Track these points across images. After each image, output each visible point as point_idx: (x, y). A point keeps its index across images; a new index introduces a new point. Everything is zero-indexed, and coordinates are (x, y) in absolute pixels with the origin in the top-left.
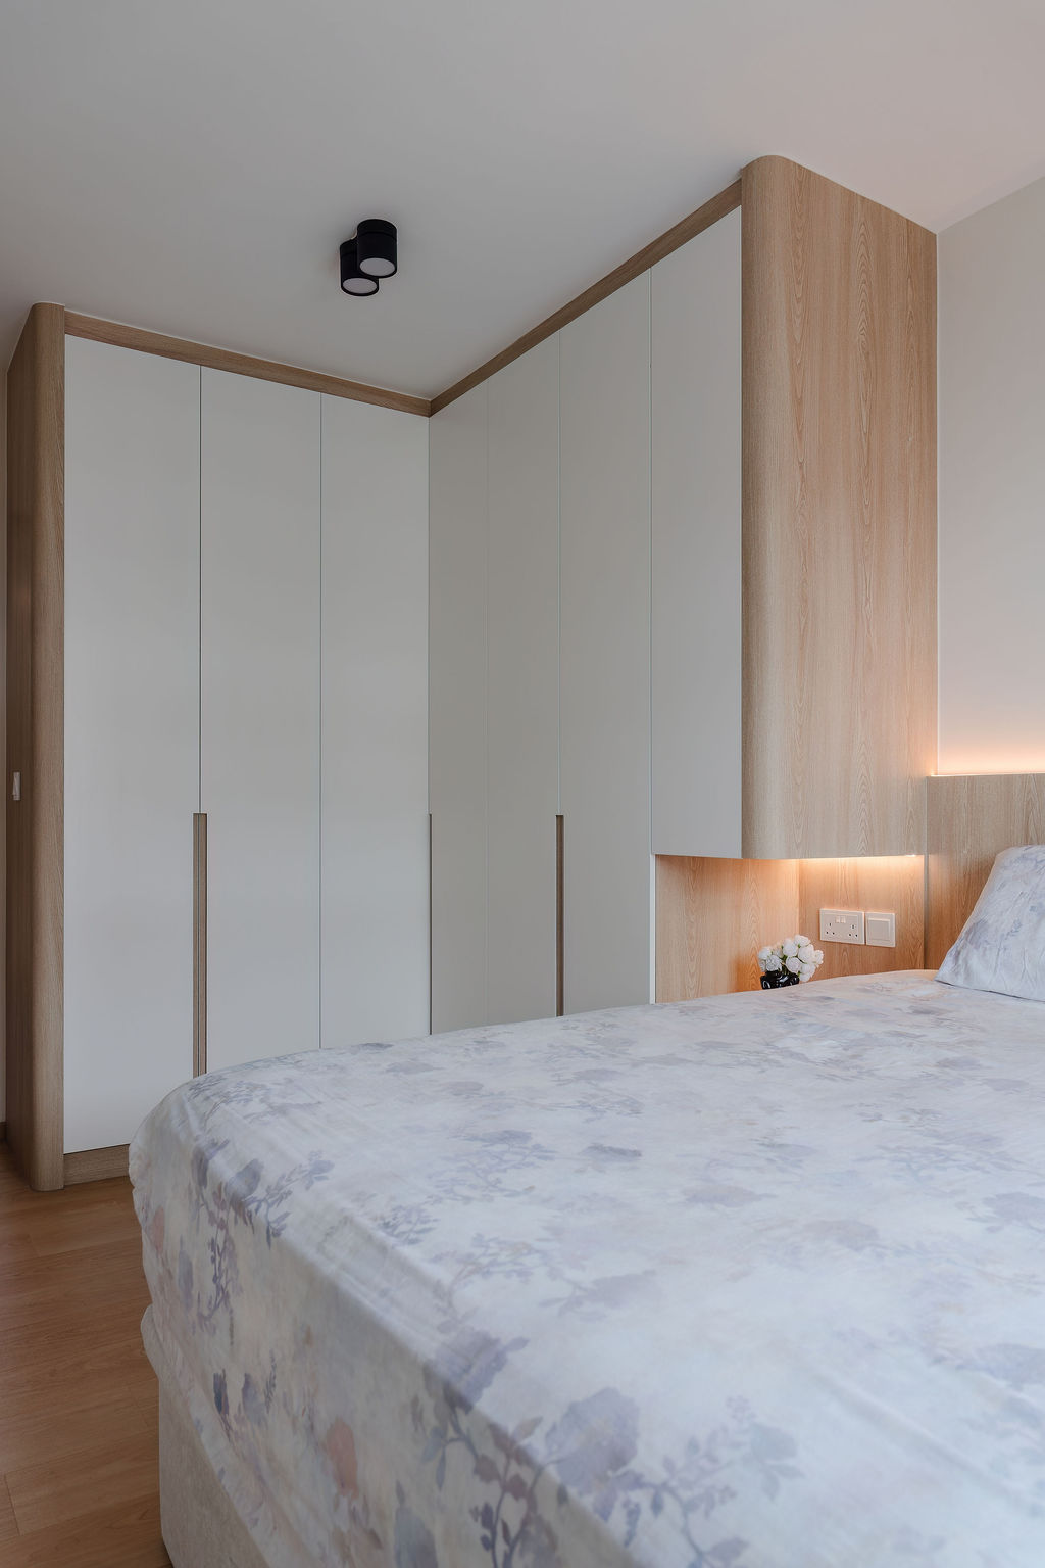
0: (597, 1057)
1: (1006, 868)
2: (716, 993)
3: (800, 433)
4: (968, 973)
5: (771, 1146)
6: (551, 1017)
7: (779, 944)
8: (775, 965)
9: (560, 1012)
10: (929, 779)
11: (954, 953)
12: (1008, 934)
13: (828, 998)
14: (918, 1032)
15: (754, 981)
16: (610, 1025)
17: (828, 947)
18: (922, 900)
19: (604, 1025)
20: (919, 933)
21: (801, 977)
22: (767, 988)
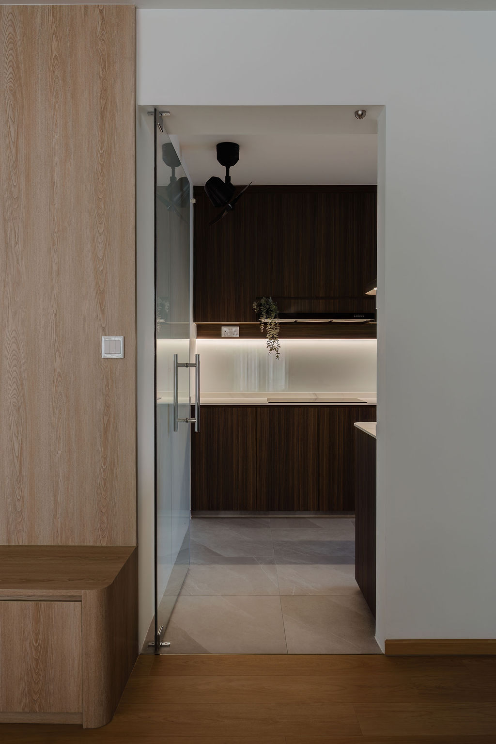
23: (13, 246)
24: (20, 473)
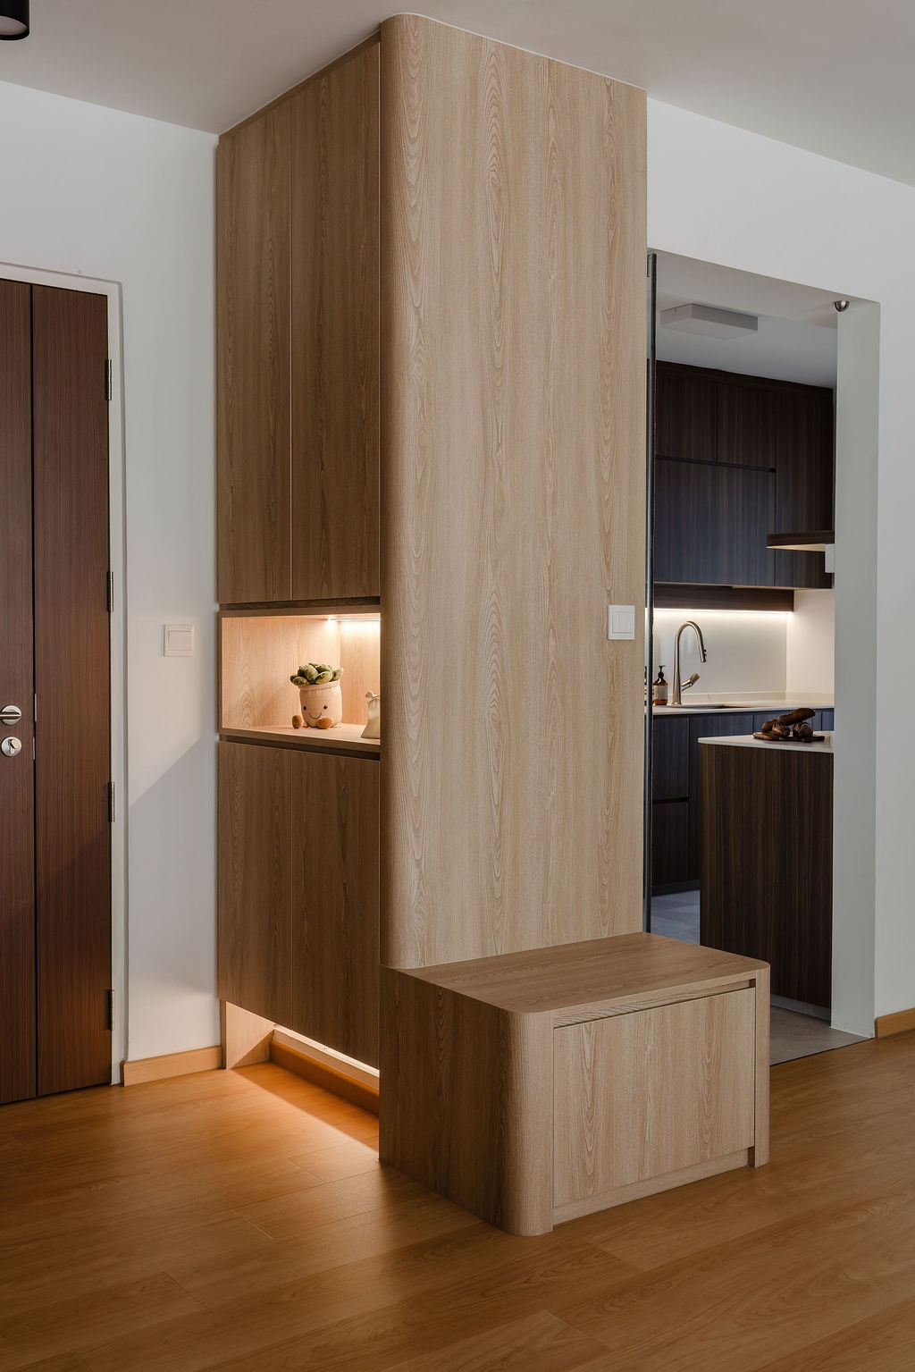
23: (495, 450)
24: (500, 832)
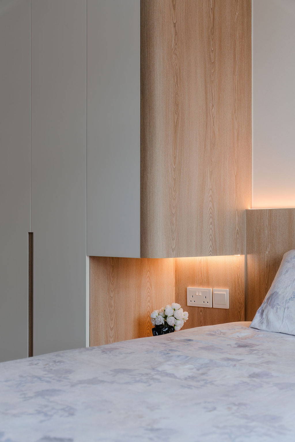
0: (48, 382)
1: (288, 262)
2: (126, 339)
3: (174, 6)
4: (268, 322)
5: (152, 430)
6: (25, 357)
7: (163, 308)
8: (160, 321)
9: (31, 354)
10: (247, 211)
11: (260, 311)
12: (290, 299)
13: (190, 340)
14: (239, 358)
15: (148, 331)
16: (58, 362)
17: (192, 310)
18: (244, 281)
19: (55, 362)
20: (242, 300)
21: (176, 328)
22: (156, 335)
